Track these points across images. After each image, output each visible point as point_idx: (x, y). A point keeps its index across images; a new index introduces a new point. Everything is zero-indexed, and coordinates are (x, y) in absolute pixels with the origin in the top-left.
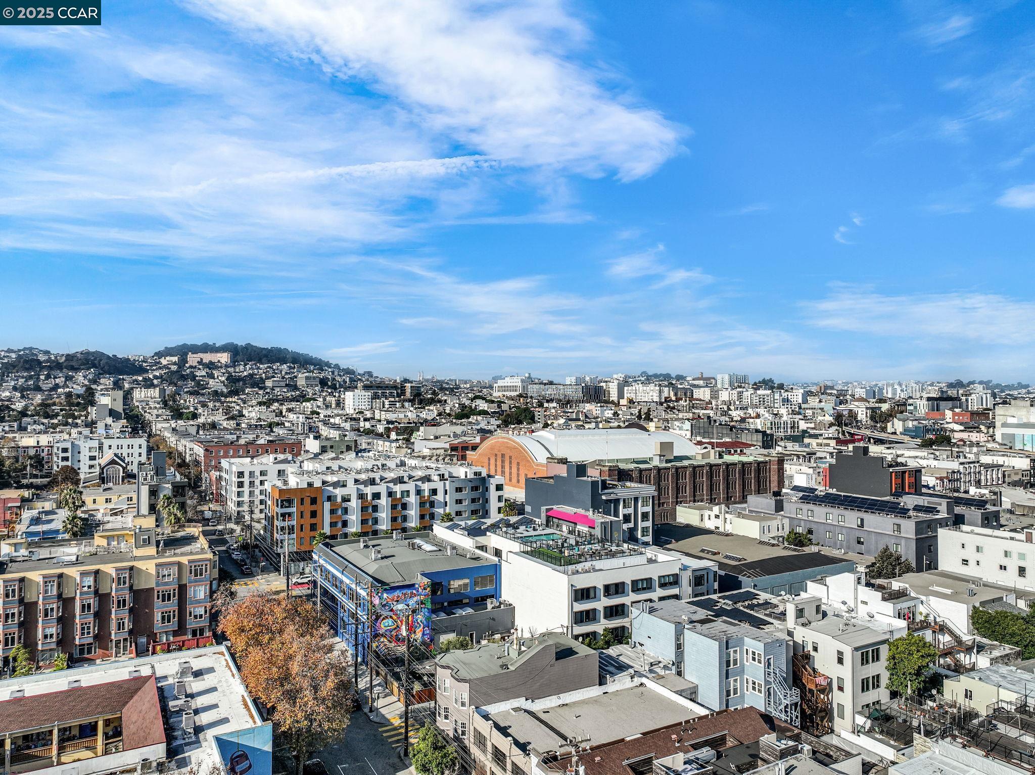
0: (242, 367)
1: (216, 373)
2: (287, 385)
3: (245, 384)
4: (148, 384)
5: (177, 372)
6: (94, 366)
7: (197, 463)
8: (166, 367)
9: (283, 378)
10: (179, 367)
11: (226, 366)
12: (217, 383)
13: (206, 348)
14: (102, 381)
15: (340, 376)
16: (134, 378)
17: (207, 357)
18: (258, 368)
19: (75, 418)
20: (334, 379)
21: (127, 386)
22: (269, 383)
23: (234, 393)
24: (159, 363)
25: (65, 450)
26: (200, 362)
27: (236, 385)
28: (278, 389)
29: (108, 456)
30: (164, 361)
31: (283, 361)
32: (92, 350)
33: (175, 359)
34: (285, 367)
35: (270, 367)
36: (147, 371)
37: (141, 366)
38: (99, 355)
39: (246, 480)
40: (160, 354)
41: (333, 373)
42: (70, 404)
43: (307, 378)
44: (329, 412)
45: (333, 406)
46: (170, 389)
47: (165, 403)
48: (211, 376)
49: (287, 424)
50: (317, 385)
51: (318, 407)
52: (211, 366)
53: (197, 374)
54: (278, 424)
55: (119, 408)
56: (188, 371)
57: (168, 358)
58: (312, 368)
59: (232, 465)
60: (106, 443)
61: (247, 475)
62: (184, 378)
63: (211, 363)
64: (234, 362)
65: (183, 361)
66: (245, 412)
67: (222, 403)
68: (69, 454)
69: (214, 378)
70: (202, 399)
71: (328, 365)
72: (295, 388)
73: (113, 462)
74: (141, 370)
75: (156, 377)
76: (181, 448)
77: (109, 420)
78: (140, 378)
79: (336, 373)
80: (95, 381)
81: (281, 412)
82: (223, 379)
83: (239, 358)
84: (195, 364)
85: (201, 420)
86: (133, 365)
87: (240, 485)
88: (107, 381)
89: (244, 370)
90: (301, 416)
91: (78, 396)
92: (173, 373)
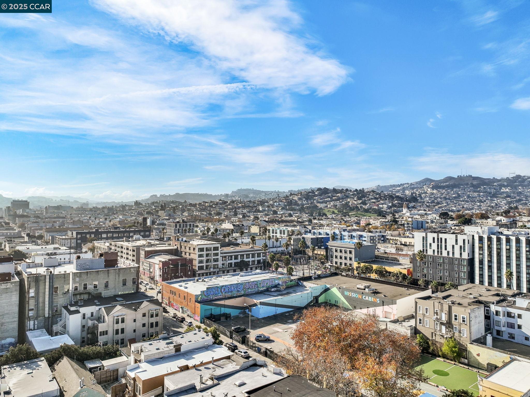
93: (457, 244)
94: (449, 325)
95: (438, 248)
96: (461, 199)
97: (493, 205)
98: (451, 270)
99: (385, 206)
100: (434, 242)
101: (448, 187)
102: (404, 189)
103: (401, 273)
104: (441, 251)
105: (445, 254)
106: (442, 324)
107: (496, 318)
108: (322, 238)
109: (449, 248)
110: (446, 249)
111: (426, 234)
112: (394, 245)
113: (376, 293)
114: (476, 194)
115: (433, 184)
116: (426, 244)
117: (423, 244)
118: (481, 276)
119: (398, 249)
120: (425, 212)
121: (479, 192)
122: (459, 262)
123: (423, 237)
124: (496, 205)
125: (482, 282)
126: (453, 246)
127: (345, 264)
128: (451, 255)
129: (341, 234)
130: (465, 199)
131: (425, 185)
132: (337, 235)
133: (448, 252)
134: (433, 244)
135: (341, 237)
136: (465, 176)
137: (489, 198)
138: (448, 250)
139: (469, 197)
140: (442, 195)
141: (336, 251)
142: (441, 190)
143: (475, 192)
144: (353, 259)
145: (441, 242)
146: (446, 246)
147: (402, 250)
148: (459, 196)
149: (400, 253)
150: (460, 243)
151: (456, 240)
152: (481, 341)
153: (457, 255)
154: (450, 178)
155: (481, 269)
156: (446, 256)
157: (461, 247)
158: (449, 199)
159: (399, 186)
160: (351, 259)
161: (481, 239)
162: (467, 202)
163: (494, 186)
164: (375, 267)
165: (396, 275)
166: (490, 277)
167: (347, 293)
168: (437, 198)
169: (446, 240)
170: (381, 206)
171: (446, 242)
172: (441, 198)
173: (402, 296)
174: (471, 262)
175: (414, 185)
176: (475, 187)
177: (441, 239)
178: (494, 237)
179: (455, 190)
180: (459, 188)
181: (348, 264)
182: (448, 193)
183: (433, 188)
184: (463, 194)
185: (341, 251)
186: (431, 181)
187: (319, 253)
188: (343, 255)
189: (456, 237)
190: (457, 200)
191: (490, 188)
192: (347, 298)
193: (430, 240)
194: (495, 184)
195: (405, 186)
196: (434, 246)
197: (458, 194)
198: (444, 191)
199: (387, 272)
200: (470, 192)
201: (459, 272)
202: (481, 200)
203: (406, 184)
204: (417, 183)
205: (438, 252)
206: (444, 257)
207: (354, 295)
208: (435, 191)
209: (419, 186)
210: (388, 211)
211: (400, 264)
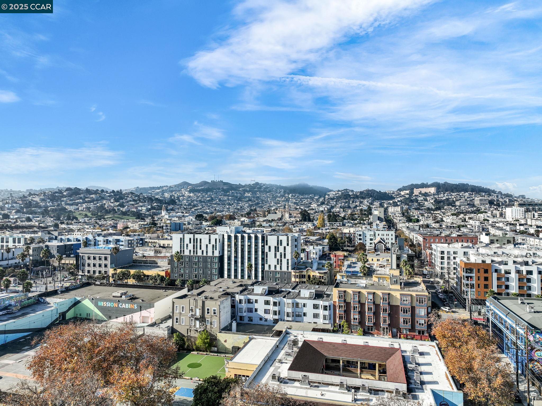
0: (442, 195)
1: (428, 198)
2: (468, 204)
3: (444, 204)
4: (395, 205)
5: (409, 198)
6: (371, 196)
7: (419, 245)
8: (403, 196)
9: (466, 200)
10: (410, 196)
11: (434, 195)
12: (429, 203)
13: (423, 186)
14: (375, 203)
15: (502, 198)
16: (389, 201)
17: (424, 190)
18: (451, 195)
19: (364, 221)
20: (498, 200)
21: (385, 206)
22: (458, 203)
23: (438, 209)
24: (400, 194)
25: (360, 235)
26: (420, 193)
27: (439, 205)
28: (463, 207)
29: (378, 239)
30: (402, 193)
31: (466, 191)
32: (370, 189)
33: (408, 192)
34: (467, 194)
35: (458, 195)
36: (394, 198)
37: (392, 196)
38: (373, 191)
39: (446, 256)
40: (400, 190)
41: (497, 196)
42: (362, 214)
43: (481, 200)
44: (495, 220)
45: (498, 216)
46: (405, 207)
47: (403, 214)
48: (426, 200)
49: (468, 226)
50: (487, 204)
51: (488, 217)
52: (426, 195)
53: (419, 199)
54: (463, 226)
55: (382, 216)
56: (414, 198)
57: (404, 191)
58: (483, 194)
59: (438, 247)
60: (377, 233)
61: (446, 253)
62: (412, 201)
63: (426, 193)
64: (438, 192)
65: (412, 193)
66: (444, 219)
67: (432, 214)
68: (361, 237)
69: (427, 201)
70: (421, 212)
71: (494, 192)
72: (473, 206)
73: (380, 242)
74: (392, 198)
75: (399, 201)
76: (411, 237)
77: (378, 222)
78: (391, 202)
79: (499, 197)
80: (371, 204)
81: (465, 219)
82: (432, 201)
83: (440, 190)
84: (417, 194)
85: (421, 223)
86: (388, 195)
87: (442, 258)
88: (377, 204)
89: (443, 196)
90: (477, 222)
91: (365, 210)
92: (407, 199)
93: (210, 243)
94: (202, 319)
95: (194, 248)
96: (214, 202)
97: (238, 207)
98: (205, 267)
99: (144, 208)
100: (190, 243)
101: (203, 190)
102: (163, 192)
103: (159, 275)
104: (197, 251)
105: (199, 253)
106: (196, 319)
107: (240, 306)
108: (72, 245)
109: (204, 248)
110: (200, 249)
111: (184, 236)
112: (153, 248)
113: (133, 298)
114: (226, 198)
115: (190, 188)
116: (184, 245)
117: (181, 245)
118: (229, 270)
119: (156, 252)
120: (183, 214)
121: (228, 196)
122: (211, 260)
123: (181, 239)
124: (241, 207)
125: (229, 276)
126: (207, 245)
127: (100, 272)
128: (205, 254)
129: (95, 239)
130: (217, 202)
131: (183, 188)
132: (90, 241)
133: (203, 251)
134: (189, 244)
135: (95, 243)
136: (217, 181)
137: (236, 201)
138: (202, 249)
139: (220, 200)
140: (198, 198)
141: (89, 258)
142: (197, 193)
143: (225, 196)
144: (109, 266)
145: (197, 243)
146: (200, 246)
147: (160, 252)
148: (212, 199)
149: (158, 255)
150: (213, 242)
151: (210, 240)
152: (227, 329)
153: (210, 254)
154: (205, 183)
155: (229, 264)
156: (201, 255)
157: (213, 246)
158: (204, 202)
159: (158, 188)
160: (106, 266)
161: (229, 237)
162: (219, 205)
163: (239, 191)
164: (132, 272)
165: (154, 278)
166: (236, 271)
167: (101, 304)
168: (194, 200)
169: (201, 240)
170: (140, 208)
171: (201, 242)
172: (197, 201)
173: (159, 298)
174: (221, 258)
175: (172, 187)
176: (225, 192)
177: (197, 239)
178: (239, 235)
179: (209, 193)
180: (213, 192)
181: (103, 272)
182: (203, 197)
183: (190, 191)
184: (216, 197)
185: (94, 258)
186: (189, 184)
187: (67, 262)
188: (97, 262)
189: (210, 236)
190: (211, 203)
191: (237, 193)
192: (101, 309)
193: (187, 241)
194: (240, 189)
195: (164, 188)
196: (191, 247)
197: (212, 197)
198: (200, 194)
199: (145, 275)
200: (221, 196)
201: (212, 268)
202: (230, 203)
203: (165, 186)
204: (175, 186)
205: (194, 251)
206: (199, 257)
207: (109, 304)
208: (192, 195)
209: (177, 189)
210: (147, 213)
211: (158, 267)
